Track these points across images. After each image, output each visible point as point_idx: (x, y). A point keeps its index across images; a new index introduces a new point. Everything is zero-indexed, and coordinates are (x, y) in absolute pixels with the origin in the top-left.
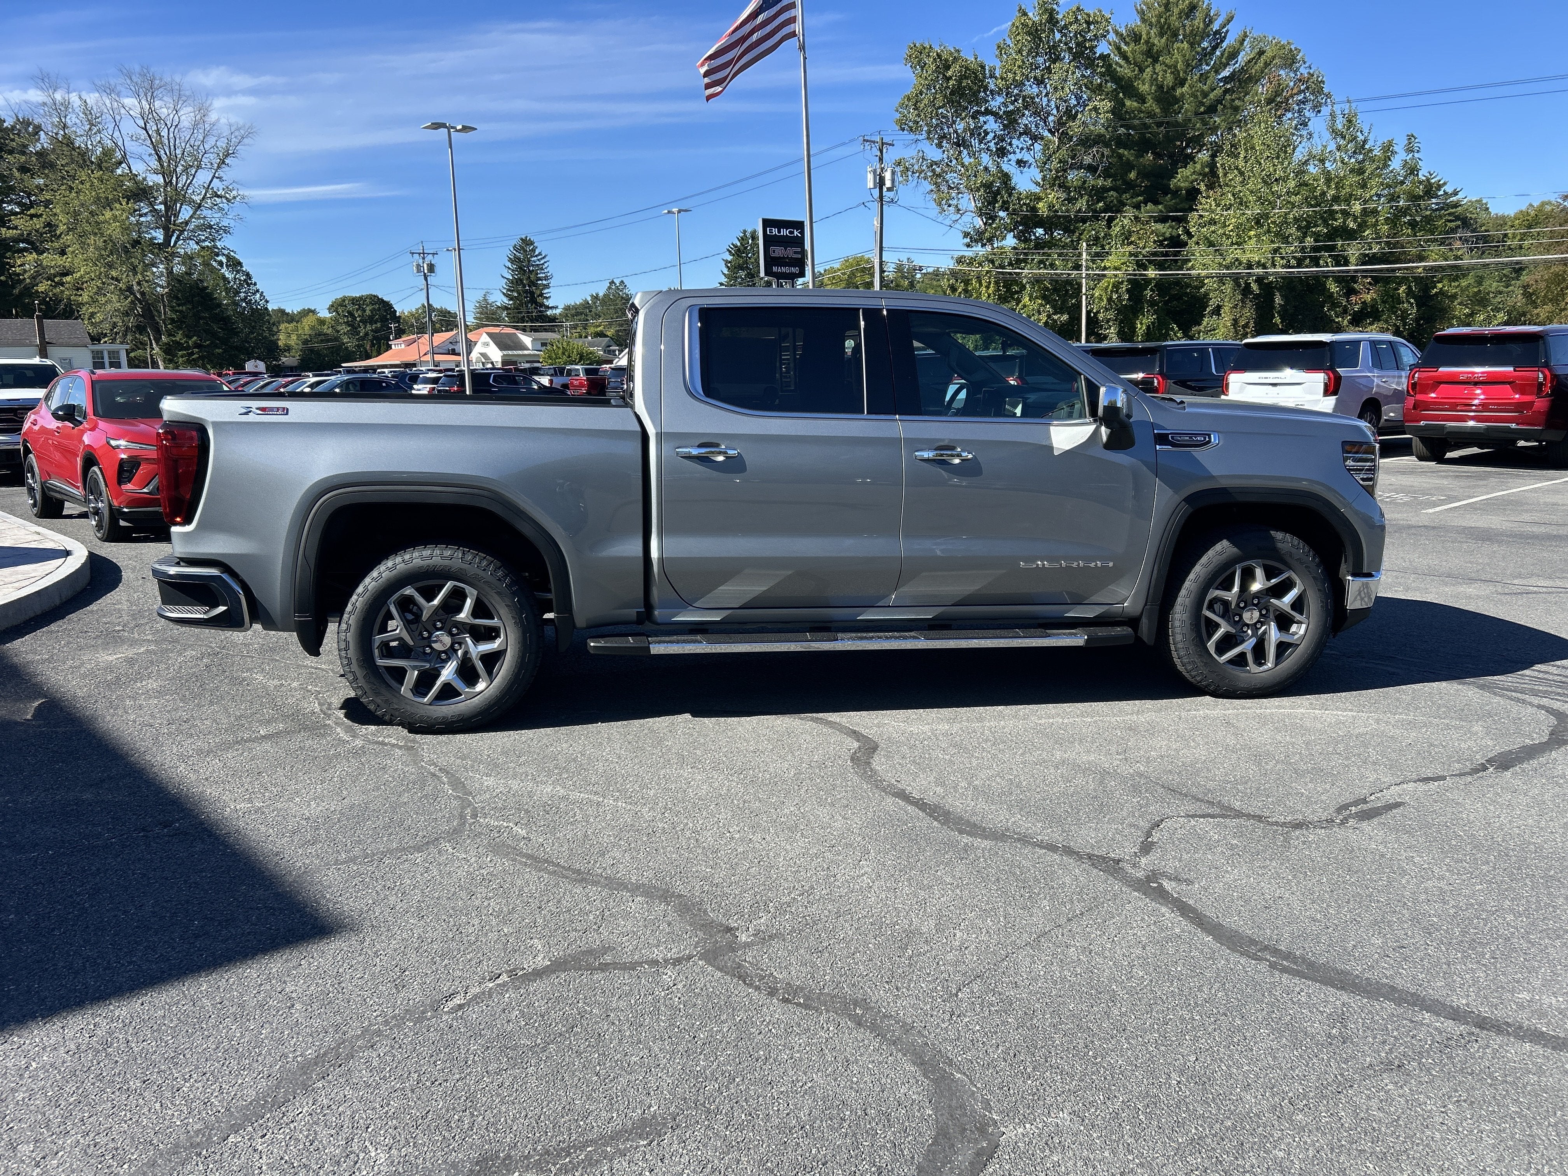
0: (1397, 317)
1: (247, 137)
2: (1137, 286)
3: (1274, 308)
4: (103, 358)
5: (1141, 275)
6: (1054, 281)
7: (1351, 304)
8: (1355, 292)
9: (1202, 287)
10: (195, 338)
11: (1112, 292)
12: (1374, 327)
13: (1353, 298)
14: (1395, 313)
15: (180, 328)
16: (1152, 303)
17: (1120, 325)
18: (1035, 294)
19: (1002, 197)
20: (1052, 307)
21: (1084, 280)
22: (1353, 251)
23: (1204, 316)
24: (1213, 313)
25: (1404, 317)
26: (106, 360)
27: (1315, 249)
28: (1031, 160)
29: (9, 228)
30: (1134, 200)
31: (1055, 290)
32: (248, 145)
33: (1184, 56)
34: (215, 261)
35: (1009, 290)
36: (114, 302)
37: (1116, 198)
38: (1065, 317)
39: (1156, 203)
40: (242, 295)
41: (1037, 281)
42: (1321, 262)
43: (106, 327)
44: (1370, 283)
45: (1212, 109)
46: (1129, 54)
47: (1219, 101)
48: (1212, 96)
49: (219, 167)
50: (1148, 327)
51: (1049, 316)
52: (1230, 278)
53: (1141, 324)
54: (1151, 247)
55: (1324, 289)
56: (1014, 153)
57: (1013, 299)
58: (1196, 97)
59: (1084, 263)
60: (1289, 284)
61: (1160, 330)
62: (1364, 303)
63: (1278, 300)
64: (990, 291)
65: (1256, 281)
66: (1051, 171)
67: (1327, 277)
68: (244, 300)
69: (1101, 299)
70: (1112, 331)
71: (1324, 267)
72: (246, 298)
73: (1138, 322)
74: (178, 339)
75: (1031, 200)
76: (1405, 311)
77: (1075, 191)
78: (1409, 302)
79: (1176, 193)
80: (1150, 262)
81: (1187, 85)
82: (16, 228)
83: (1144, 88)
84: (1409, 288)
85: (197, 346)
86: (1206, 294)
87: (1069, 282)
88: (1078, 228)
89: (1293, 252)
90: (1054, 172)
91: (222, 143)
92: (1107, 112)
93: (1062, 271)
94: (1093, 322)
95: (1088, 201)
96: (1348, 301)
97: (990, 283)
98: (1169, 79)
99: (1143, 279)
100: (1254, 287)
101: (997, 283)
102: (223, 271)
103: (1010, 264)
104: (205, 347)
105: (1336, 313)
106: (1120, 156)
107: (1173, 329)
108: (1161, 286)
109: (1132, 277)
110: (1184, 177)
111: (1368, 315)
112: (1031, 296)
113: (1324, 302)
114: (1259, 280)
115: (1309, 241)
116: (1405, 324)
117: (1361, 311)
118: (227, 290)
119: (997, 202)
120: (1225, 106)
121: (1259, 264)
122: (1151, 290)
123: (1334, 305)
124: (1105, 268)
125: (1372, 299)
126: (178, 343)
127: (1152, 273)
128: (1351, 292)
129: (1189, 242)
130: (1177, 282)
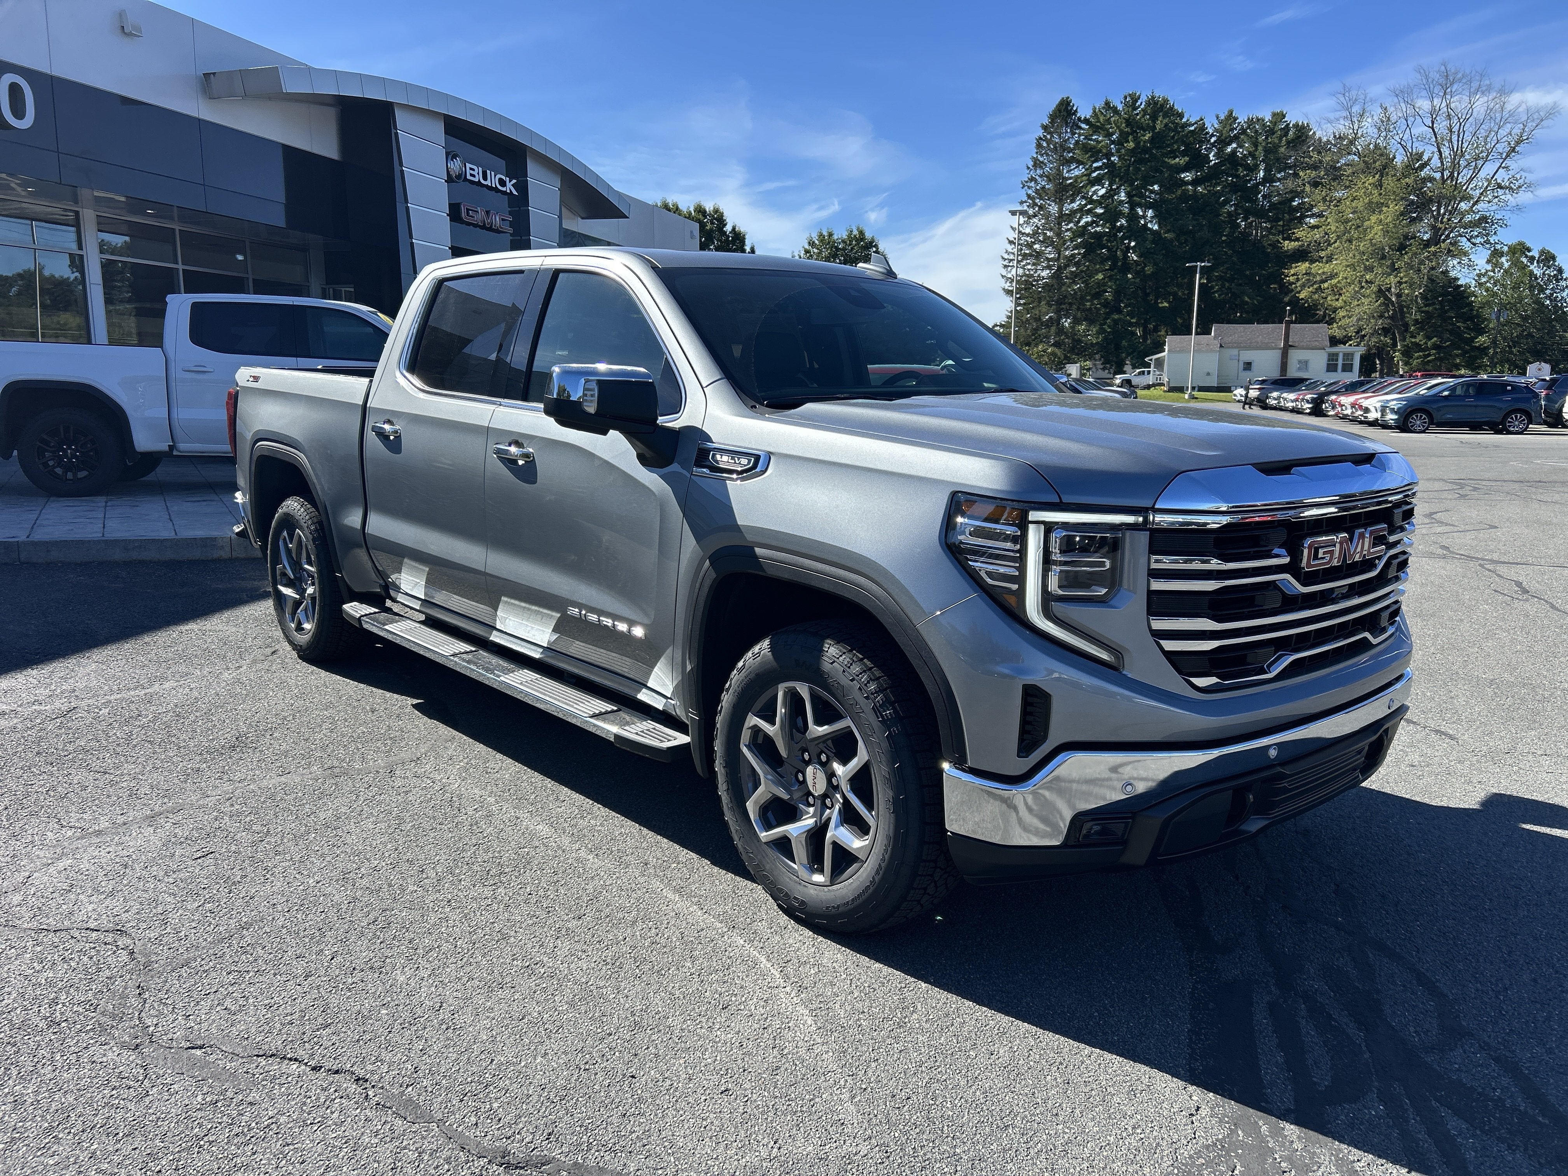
1: (1547, 118)
4: (1337, 360)
10: (1435, 339)
15: (1421, 329)
26: (1340, 362)
29: (1291, 240)
32: (1548, 127)
34: (1526, 256)
36: (1368, 304)
40: (1548, 292)
43: (1351, 331)
49: (1508, 156)
68: (1549, 297)
72: (1552, 294)
74: (1418, 340)
82: (1297, 239)
85: (1436, 347)
91: (1517, 131)
102: (1532, 267)
104: (1445, 348)
118: (1532, 288)
126: (1417, 345)
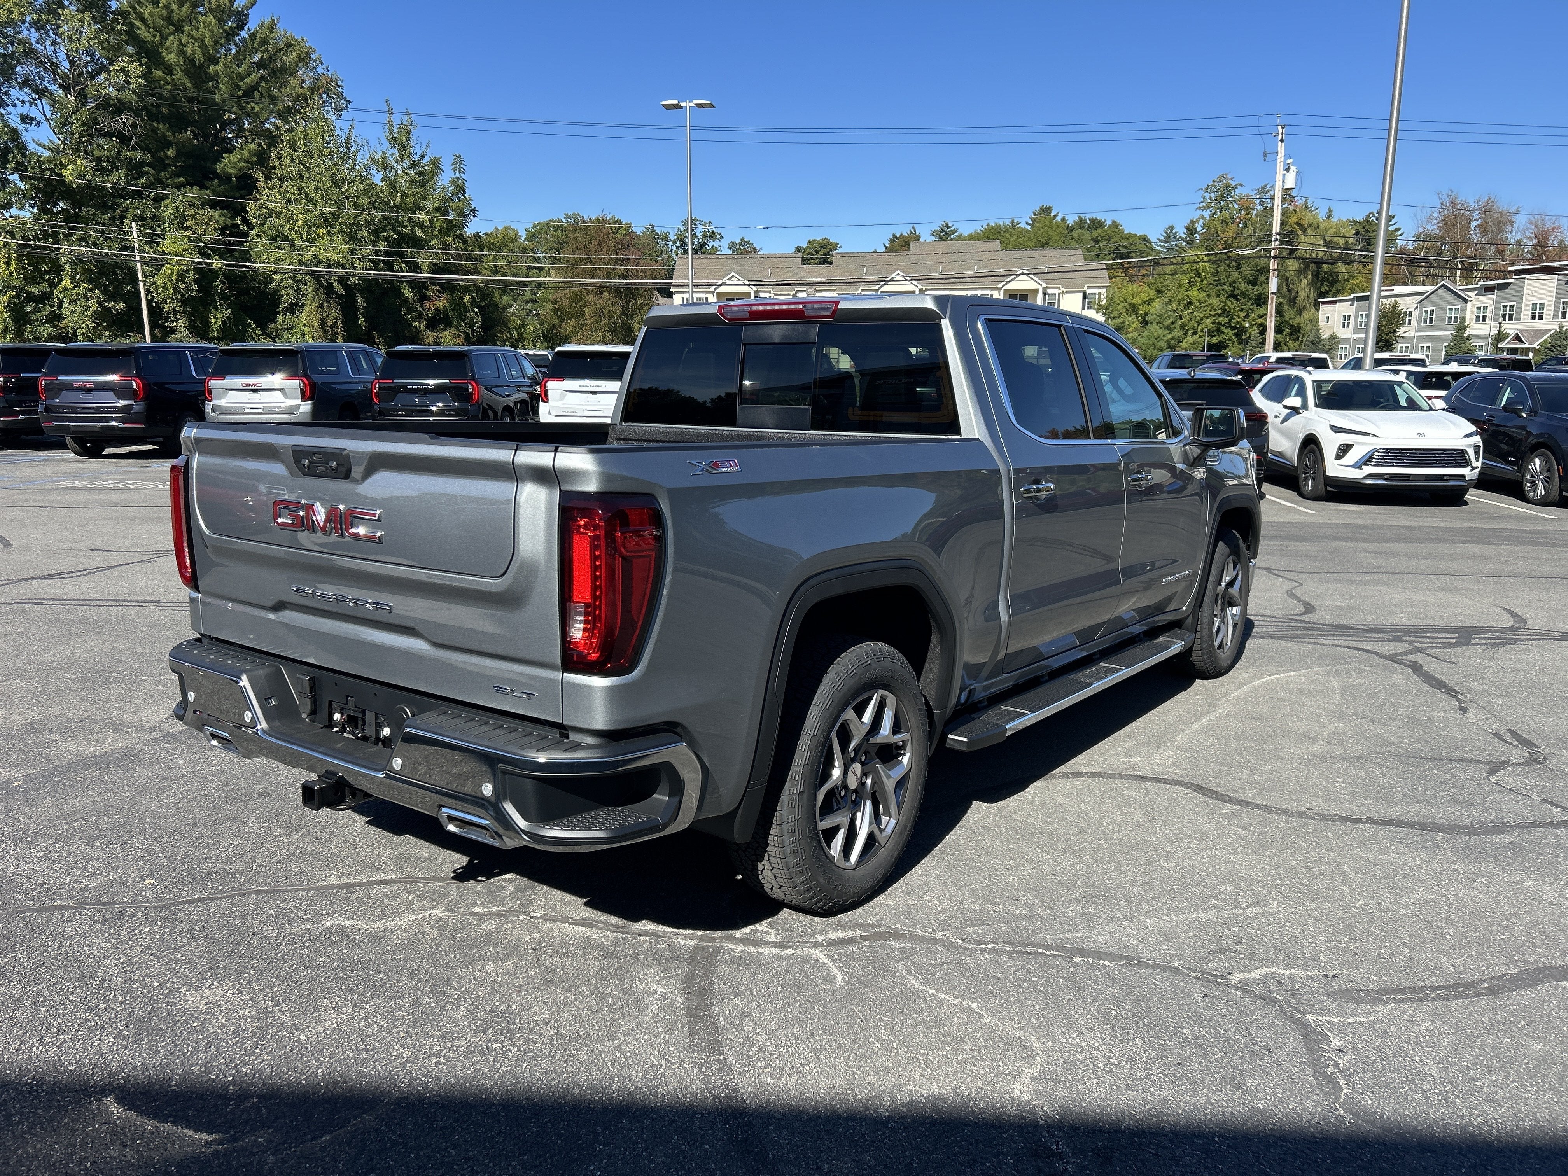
0: (466, 324)
2: (205, 276)
3: (358, 309)
5: (206, 263)
6: (100, 262)
7: (425, 310)
8: (429, 299)
9: (270, 283)
11: (177, 280)
12: (448, 332)
13: (427, 304)
14: (464, 320)
16: (224, 297)
17: (190, 318)
18: (78, 277)
19: (15, 157)
20: (102, 293)
21: (138, 264)
22: (424, 259)
23: (278, 313)
24: (287, 311)
25: (471, 325)
27: (388, 254)
28: (41, 117)
30: (176, 181)
31: (102, 273)
33: (212, 31)
35: (36, 269)
37: (153, 175)
38: (122, 306)
39: (202, 187)
41: (79, 261)
42: (396, 267)
44: (438, 291)
45: (248, 94)
46: (147, 16)
47: (254, 87)
48: (248, 80)
50: (224, 322)
51: (100, 303)
52: (311, 275)
53: (216, 318)
54: (212, 235)
55: (400, 294)
56: (14, 105)
57: (44, 280)
58: (231, 78)
59: (136, 245)
60: (369, 286)
61: (237, 326)
62: (437, 309)
63: (360, 301)
64: (13, 267)
65: (338, 281)
66: (72, 134)
67: (401, 282)
69: (165, 287)
70: (182, 324)
71: (398, 271)
73: (211, 316)
75: (55, 165)
76: (472, 319)
77: (108, 161)
78: (473, 311)
79: (225, 179)
80: (214, 251)
81: (221, 64)
83: (171, 58)
84: (473, 297)
86: (276, 292)
87: (116, 265)
88: (119, 205)
89: (368, 255)
90: (77, 136)
92: (140, 77)
93: (108, 251)
94: (155, 312)
95: (126, 175)
96: (422, 306)
97: (9, 258)
98: (199, 55)
99: (208, 269)
100: (338, 287)
101: (19, 258)
103: (37, 238)
105: (412, 317)
106: (154, 130)
107: (250, 326)
108: (230, 278)
109: (199, 266)
110: (230, 163)
111: (441, 321)
112: (73, 279)
113: (400, 306)
114: (342, 280)
115: (382, 246)
116: (473, 331)
117: (434, 317)
119: (8, 161)
120: (262, 94)
121: (338, 264)
122: (221, 282)
123: (410, 310)
124: (164, 253)
125: (444, 307)
127: (216, 262)
128: (423, 298)
129: (250, 233)
130: (243, 277)
